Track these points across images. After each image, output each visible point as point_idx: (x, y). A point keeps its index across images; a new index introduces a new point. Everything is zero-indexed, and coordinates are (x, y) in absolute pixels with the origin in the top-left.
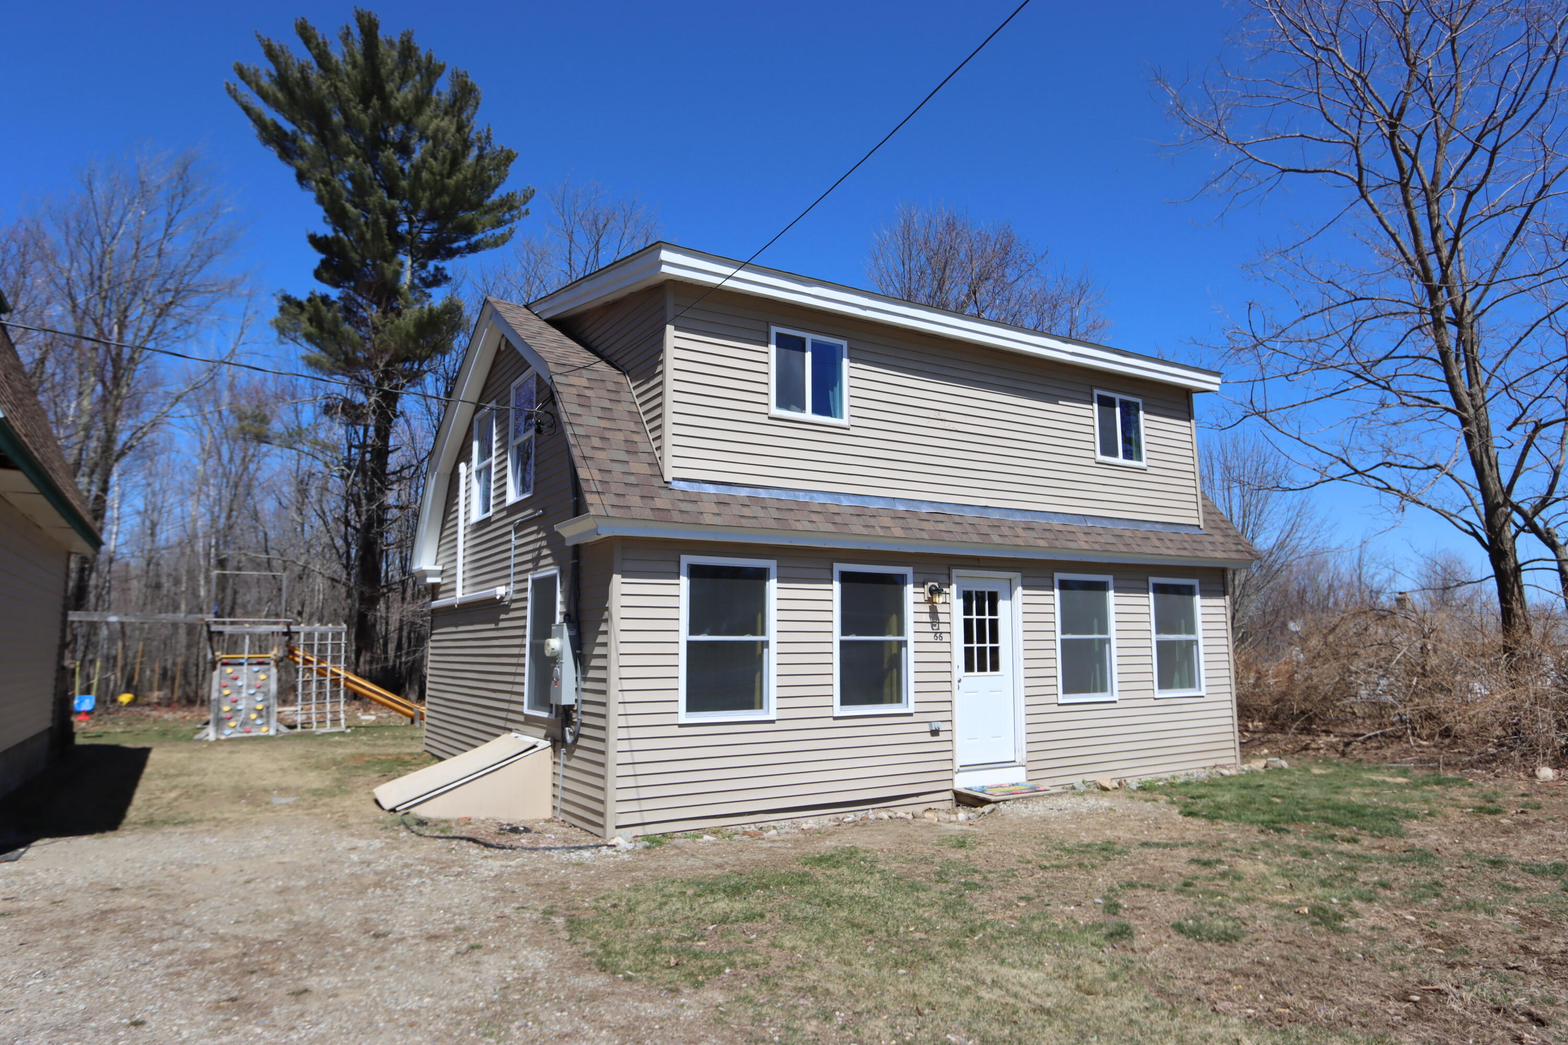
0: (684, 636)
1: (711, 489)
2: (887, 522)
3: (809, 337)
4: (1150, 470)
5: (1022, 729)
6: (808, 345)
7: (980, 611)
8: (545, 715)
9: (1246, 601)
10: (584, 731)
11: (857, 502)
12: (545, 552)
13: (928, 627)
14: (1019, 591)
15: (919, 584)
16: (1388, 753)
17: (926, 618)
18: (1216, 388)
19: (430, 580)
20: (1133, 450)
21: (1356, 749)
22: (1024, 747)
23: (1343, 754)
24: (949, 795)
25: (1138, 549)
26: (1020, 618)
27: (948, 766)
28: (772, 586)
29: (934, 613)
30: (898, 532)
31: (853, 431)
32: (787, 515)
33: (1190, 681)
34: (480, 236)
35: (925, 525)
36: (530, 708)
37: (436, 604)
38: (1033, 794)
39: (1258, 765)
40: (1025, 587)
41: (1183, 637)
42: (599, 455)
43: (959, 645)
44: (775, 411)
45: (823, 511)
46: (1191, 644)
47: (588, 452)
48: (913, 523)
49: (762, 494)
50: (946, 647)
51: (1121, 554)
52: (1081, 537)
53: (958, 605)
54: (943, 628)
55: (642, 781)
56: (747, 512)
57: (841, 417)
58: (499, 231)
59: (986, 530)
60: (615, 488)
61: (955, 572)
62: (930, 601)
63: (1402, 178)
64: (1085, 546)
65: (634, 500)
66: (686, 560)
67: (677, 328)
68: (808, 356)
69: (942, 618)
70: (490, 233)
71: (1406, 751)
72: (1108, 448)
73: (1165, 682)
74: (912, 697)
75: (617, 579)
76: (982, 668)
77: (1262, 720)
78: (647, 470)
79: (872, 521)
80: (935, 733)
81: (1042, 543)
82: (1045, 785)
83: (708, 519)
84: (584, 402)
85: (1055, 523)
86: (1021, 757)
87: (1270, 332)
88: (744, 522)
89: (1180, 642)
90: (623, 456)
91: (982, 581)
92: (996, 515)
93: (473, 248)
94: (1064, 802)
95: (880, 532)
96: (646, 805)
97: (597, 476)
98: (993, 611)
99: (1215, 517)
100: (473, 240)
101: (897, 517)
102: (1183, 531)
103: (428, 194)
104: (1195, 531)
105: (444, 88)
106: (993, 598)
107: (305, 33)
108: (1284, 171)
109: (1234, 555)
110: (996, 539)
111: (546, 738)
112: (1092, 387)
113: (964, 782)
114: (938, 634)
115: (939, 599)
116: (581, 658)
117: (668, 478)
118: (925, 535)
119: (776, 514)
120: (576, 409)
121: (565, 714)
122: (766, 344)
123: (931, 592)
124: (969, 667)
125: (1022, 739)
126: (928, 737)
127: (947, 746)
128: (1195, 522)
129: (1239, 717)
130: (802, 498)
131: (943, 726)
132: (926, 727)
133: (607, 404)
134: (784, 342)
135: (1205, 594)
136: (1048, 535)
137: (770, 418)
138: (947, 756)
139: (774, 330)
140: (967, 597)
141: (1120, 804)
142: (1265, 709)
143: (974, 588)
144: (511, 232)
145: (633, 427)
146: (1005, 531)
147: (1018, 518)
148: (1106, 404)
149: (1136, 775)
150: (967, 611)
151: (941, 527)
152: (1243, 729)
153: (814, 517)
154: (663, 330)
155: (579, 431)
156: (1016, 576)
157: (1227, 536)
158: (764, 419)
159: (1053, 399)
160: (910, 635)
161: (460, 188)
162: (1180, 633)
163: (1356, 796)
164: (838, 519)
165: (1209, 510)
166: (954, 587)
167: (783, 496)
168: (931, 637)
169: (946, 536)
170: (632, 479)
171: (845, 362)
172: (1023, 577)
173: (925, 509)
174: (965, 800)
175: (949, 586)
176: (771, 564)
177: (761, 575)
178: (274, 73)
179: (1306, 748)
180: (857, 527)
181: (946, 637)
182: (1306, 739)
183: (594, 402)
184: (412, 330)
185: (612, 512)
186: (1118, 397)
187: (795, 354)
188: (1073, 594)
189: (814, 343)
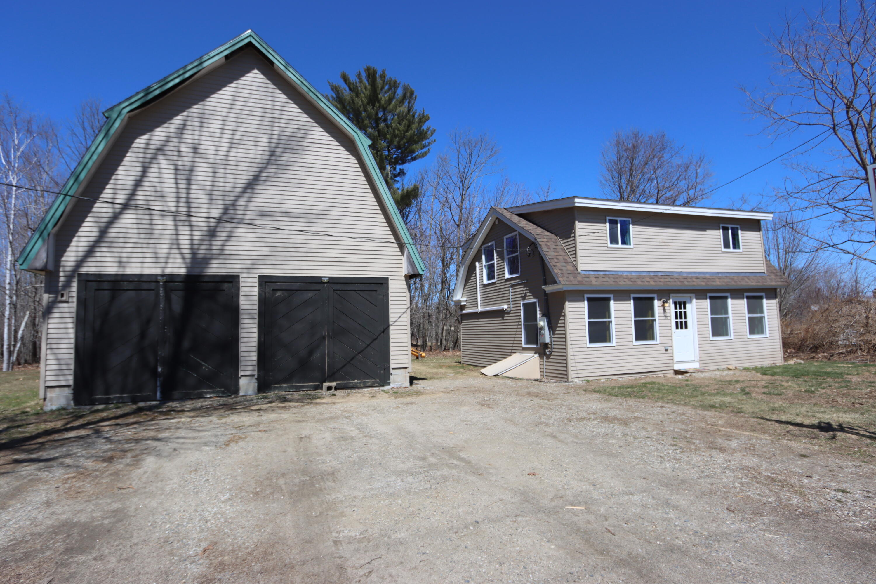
0: (587, 320)
1: (592, 273)
2: (648, 280)
3: (619, 219)
4: (744, 253)
5: (697, 349)
6: (619, 221)
7: (680, 308)
8: (535, 346)
9: (787, 295)
10: (554, 350)
11: (637, 274)
12: (528, 294)
13: (663, 315)
14: (694, 301)
15: (659, 300)
16: (849, 358)
17: (662, 311)
18: (770, 218)
19: (463, 303)
20: (736, 245)
21: (836, 358)
22: (698, 356)
23: (829, 359)
24: (672, 371)
25: (740, 284)
26: (695, 310)
27: (671, 361)
28: (612, 303)
29: (664, 310)
30: (652, 283)
31: (634, 249)
32: (616, 280)
33: (762, 331)
34: (417, 153)
35: (662, 280)
36: (525, 344)
37: (464, 312)
38: (703, 371)
39: (792, 362)
40: (696, 299)
41: (759, 315)
42: (558, 264)
43: (674, 320)
44: (610, 245)
45: (627, 278)
46: (762, 318)
47: (555, 264)
48: (657, 279)
49: (607, 273)
50: (669, 321)
51: (733, 285)
52: (717, 280)
53: (673, 306)
54: (668, 315)
55: (577, 365)
56: (604, 280)
57: (630, 244)
58: (424, 150)
59: (682, 280)
60: (566, 275)
61: (671, 295)
62: (663, 306)
63: (852, 129)
64: (719, 284)
65: (572, 278)
66: (586, 296)
67: (579, 222)
68: (619, 225)
69: (667, 311)
70: (420, 152)
71: (857, 357)
72: (727, 246)
73: (752, 332)
74: (658, 338)
75: (567, 303)
76: (682, 328)
77: (794, 348)
78: (571, 268)
79: (644, 280)
80: (666, 350)
81: (703, 284)
82: (707, 368)
83: (594, 283)
84: (548, 247)
85: (707, 276)
86: (698, 358)
87: (795, 191)
88: (604, 283)
89: (757, 317)
90: (564, 264)
91: (680, 298)
92: (685, 275)
93: (414, 159)
94: (716, 372)
95: (647, 283)
96: (579, 372)
97: (559, 272)
98: (685, 308)
99: (772, 268)
100: (414, 155)
101: (651, 278)
102: (758, 275)
103: (397, 139)
104: (763, 275)
105: (400, 92)
106: (685, 304)
107: (345, 78)
108: (799, 124)
109: (780, 283)
110: (686, 283)
111: (535, 353)
112: (719, 224)
113: (677, 367)
114: (666, 317)
115: (666, 305)
116: (552, 328)
117: (579, 270)
118: (662, 283)
119: (613, 280)
120: (547, 250)
121: (546, 345)
122: (605, 223)
123: (664, 302)
124: (677, 327)
125: (697, 352)
126: (664, 352)
127: (671, 355)
128: (763, 271)
129: (784, 347)
130: (620, 274)
131: (669, 348)
132: (663, 349)
133: (554, 247)
134: (611, 222)
135: (768, 298)
136: (705, 280)
137: (608, 248)
138: (671, 358)
139: (608, 218)
140: (675, 303)
141: (738, 373)
142: (796, 344)
143: (678, 300)
144: (429, 150)
145: (564, 254)
146: (689, 280)
147: (693, 275)
148: (725, 229)
149: (741, 366)
150: (676, 308)
151: (666, 280)
152: (785, 352)
153: (625, 280)
154: (574, 223)
155: (550, 257)
156: (693, 295)
157: (777, 276)
158: (606, 248)
159: (704, 230)
160: (657, 317)
161: (412, 137)
162: (757, 313)
163: (829, 370)
164: (632, 280)
165: (769, 265)
166: (671, 301)
167: (614, 273)
168: (664, 318)
169: (669, 283)
170: (569, 272)
171: (631, 226)
172: (696, 296)
173: (660, 274)
174: (677, 372)
175: (669, 299)
176: (611, 296)
177: (608, 299)
178: (334, 96)
179: (813, 358)
180: (639, 282)
181: (669, 318)
182: (814, 354)
183: (551, 247)
184: (399, 199)
185: (567, 283)
186: (730, 226)
187: (615, 225)
188: (714, 301)
189: (620, 221)
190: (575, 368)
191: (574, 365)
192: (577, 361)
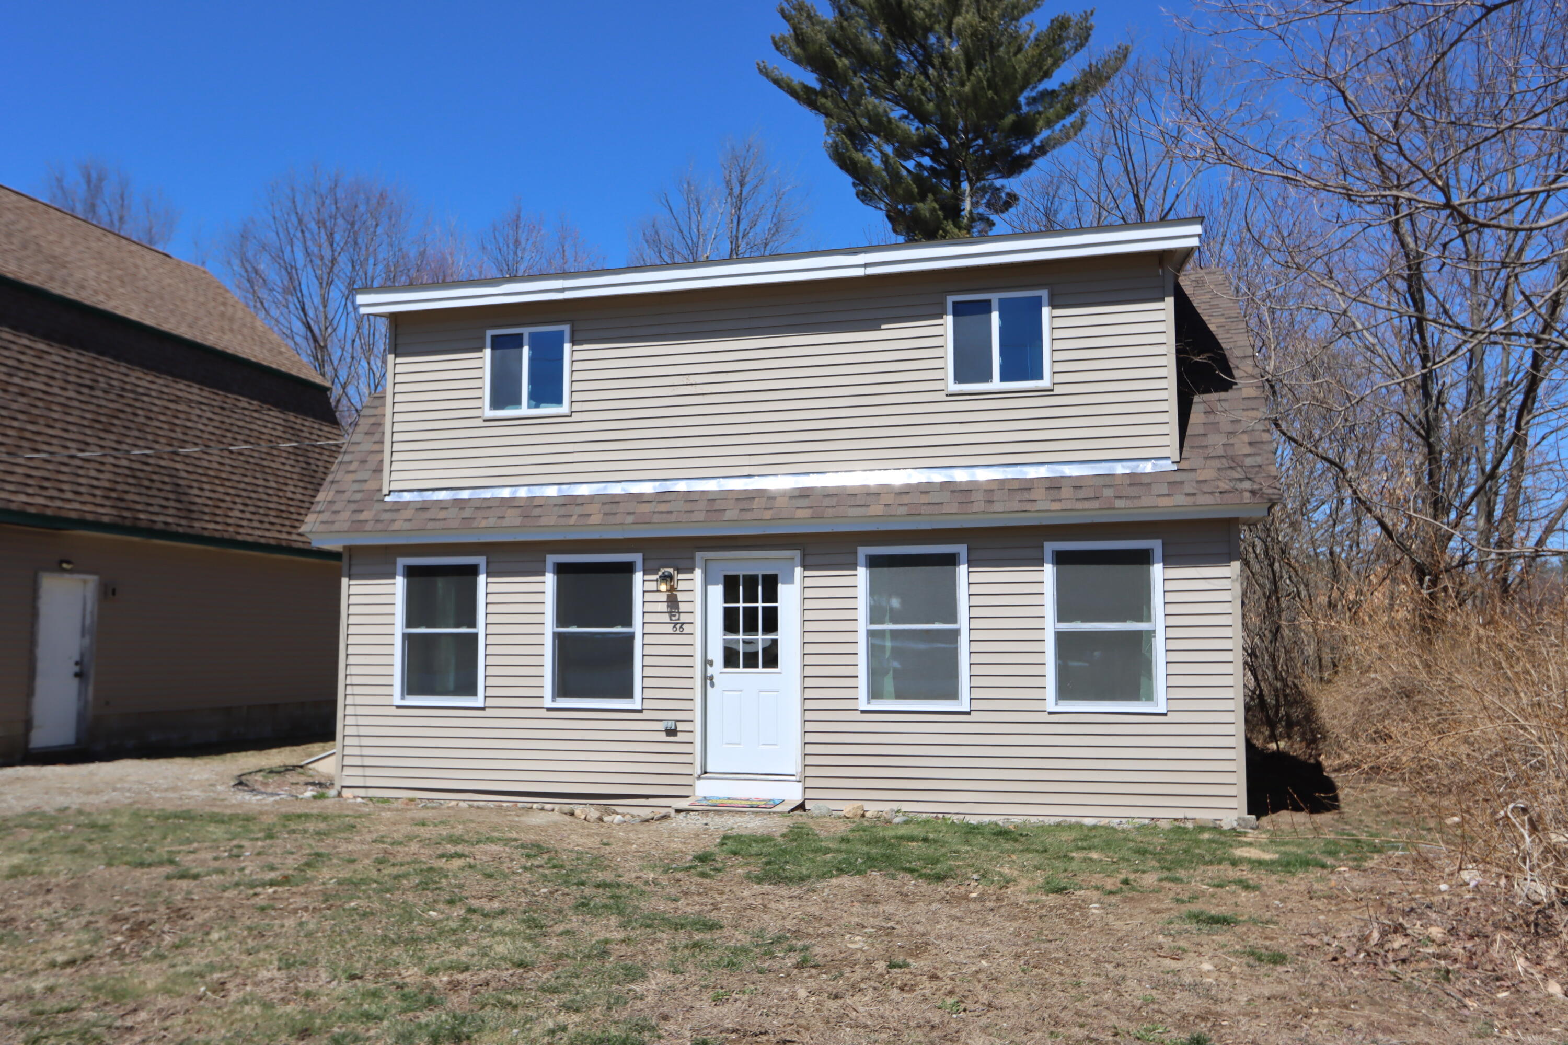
0: (402, 630)
3: (529, 332)
4: (1058, 390)
5: (800, 738)
6: (529, 339)
7: (750, 597)
13: (666, 618)
14: (804, 573)
15: (650, 570)
17: (663, 606)
18: (1195, 242)
20: (1023, 366)
22: (800, 759)
26: (799, 603)
27: (686, 770)
28: (482, 581)
29: (672, 601)
30: (597, 519)
31: (575, 419)
34: (1045, 134)
40: (805, 567)
42: (348, 477)
43: (717, 638)
44: (489, 413)
46: (1139, 637)
47: (339, 477)
50: (692, 640)
53: (717, 592)
54: (684, 618)
55: (366, 751)
57: (562, 403)
60: (338, 506)
61: (700, 556)
62: (671, 588)
66: (402, 562)
67: (397, 356)
68: (526, 349)
69: (683, 607)
72: (972, 372)
73: (1073, 686)
74: (642, 692)
75: (345, 581)
76: (753, 663)
80: (671, 732)
86: (792, 770)
89: (1114, 633)
91: (749, 562)
95: (576, 520)
96: (369, 772)
98: (769, 597)
106: (771, 585)
112: (943, 295)
113: (706, 790)
114: (679, 627)
117: (386, 491)
118: (629, 519)
122: (481, 349)
123: (677, 576)
124: (730, 661)
125: (800, 749)
126: (663, 737)
127: (687, 749)
131: (682, 726)
132: (661, 726)
134: (498, 343)
137: (485, 421)
138: (692, 759)
139: (489, 333)
140: (730, 585)
143: (741, 570)
148: (971, 311)
150: (730, 597)
156: (795, 554)
158: (480, 423)
159: (868, 325)
160: (638, 626)
162: (1115, 620)
166: (702, 574)
168: (669, 628)
169: (658, 518)
171: (565, 347)
172: (804, 557)
175: (692, 569)
176: (481, 561)
177: (472, 572)
181: (693, 629)
186: (996, 297)
187: (512, 352)
188: (886, 572)
189: (534, 337)
190: (358, 762)
191: (356, 751)
192: (365, 741)
